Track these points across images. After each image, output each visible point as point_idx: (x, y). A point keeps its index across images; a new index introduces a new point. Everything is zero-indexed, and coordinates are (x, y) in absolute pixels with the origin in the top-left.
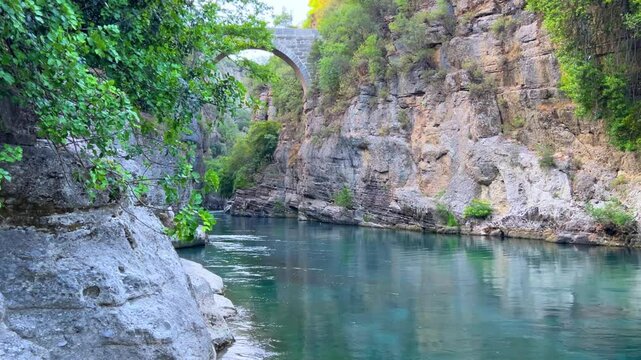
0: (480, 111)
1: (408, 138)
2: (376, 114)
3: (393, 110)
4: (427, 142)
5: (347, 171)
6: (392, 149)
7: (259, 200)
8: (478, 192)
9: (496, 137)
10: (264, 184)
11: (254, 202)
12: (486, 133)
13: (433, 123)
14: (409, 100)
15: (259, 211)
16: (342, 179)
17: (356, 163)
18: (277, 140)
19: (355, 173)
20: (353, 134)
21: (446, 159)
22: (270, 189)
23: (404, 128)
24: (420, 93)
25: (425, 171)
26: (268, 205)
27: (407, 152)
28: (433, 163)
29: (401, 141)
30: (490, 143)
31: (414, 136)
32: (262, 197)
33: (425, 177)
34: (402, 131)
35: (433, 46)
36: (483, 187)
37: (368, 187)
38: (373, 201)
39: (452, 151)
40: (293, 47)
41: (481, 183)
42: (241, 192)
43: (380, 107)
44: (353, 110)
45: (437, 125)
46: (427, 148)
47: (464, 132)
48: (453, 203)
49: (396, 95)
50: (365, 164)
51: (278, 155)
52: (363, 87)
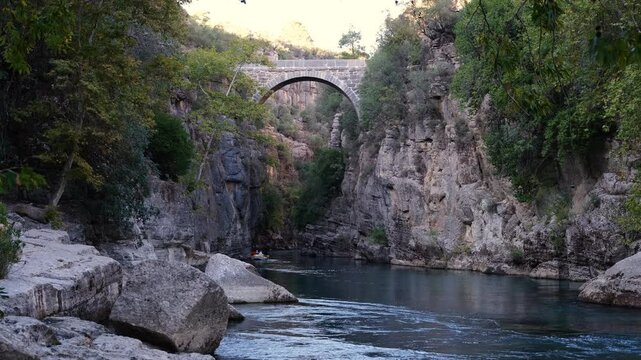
0: (463, 161)
1: (422, 182)
2: (399, 156)
3: (411, 154)
4: (434, 185)
5: (383, 209)
6: (409, 189)
7: (324, 237)
8: (463, 230)
9: (474, 184)
10: (331, 219)
11: (319, 239)
12: (468, 180)
13: (437, 168)
14: (422, 145)
15: (324, 248)
16: (380, 217)
17: (388, 202)
18: (344, 170)
19: (388, 211)
20: (382, 174)
21: (445, 201)
22: (338, 224)
23: (419, 170)
24: (429, 140)
25: (433, 212)
26: (333, 242)
27: (420, 194)
28: (438, 204)
29: (415, 183)
30: (468, 190)
31: (426, 179)
32: (329, 233)
33: (433, 216)
34: (417, 174)
35: (438, 98)
36: (468, 226)
37: (397, 225)
38: (401, 238)
39: (448, 195)
40: (346, 78)
41: (465, 223)
42: (312, 227)
43: (402, 149)
44: (381, 152)
45: (441, 170)
46: (434, 191)
47: (454, 179)
48: (446, 241)
49: (414, 140)
50: (393, 203)
51: (344, 188)
52: (388, 131)
